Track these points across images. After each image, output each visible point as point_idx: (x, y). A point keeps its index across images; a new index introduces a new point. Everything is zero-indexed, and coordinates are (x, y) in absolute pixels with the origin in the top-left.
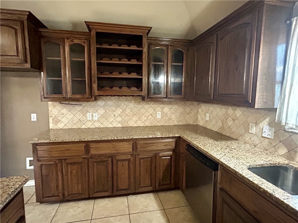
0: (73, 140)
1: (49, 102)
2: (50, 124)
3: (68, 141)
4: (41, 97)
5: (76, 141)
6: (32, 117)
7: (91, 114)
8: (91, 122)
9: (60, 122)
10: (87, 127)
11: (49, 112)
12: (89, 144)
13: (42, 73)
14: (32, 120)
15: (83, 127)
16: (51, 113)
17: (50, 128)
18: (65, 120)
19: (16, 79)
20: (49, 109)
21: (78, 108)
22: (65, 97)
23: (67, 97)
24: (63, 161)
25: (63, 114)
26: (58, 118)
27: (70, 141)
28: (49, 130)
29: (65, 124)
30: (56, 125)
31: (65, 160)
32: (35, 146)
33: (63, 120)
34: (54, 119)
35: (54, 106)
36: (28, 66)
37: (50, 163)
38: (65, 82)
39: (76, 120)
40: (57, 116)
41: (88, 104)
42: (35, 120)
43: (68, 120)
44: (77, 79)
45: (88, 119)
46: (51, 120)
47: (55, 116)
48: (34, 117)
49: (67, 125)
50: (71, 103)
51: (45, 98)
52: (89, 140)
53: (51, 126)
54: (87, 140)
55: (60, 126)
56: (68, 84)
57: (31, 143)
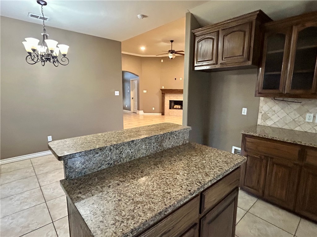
0: (284, 140)
1: (261, 98)
2: (258, 119)
3: (278, 140)
4: (256, 92)
5: (288, 141)
6: (243, 111)
7: (312, 115)
8: (310, 125)
9: (270, 119)
10: (303, 130)
11: (260, 107)
12: (306, 150)
13: (260, 69)
14: (243, 114)
15: (297, 129)
16: (261, 109)
17: (258, 124)
18: (275, 119)
19: (235, 77)
20: (260, 105)
21: (295, 106)
22: (281, 92)
23: (283, 93)
24: (269, 159)
25: (274, 111)
26: (268, 115)
27: (282, 140)
28: (256, 125)
29: (275, 123)
30: (264, 121)
31: (272, 158)
32: (244, 136)
33: (273, 117)
34: (263, 116)
35: (266, 102)
36: (250, 63)
37: (256, 156)
38: (284, 75)
39: (289, 119)
40: (267, 113)
41: (310, 102)
42: (245, 114)
43: (279, 118)
44: (300, 71)
45: (307, 120)
46: (260, 116)
47: (265, 113)
48: (244, 111)
49: (277, 123)
50: (286, 99)
51: (259, 93)
52: (307, 145)
53: (260, 122)
54: (304, 145)
55: (269, 123)
56: (287, 79)
57: (242, 133)
